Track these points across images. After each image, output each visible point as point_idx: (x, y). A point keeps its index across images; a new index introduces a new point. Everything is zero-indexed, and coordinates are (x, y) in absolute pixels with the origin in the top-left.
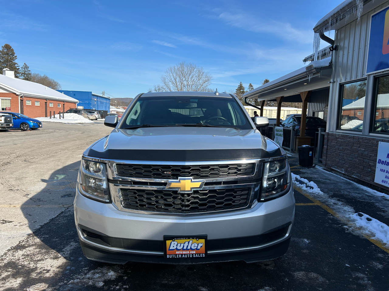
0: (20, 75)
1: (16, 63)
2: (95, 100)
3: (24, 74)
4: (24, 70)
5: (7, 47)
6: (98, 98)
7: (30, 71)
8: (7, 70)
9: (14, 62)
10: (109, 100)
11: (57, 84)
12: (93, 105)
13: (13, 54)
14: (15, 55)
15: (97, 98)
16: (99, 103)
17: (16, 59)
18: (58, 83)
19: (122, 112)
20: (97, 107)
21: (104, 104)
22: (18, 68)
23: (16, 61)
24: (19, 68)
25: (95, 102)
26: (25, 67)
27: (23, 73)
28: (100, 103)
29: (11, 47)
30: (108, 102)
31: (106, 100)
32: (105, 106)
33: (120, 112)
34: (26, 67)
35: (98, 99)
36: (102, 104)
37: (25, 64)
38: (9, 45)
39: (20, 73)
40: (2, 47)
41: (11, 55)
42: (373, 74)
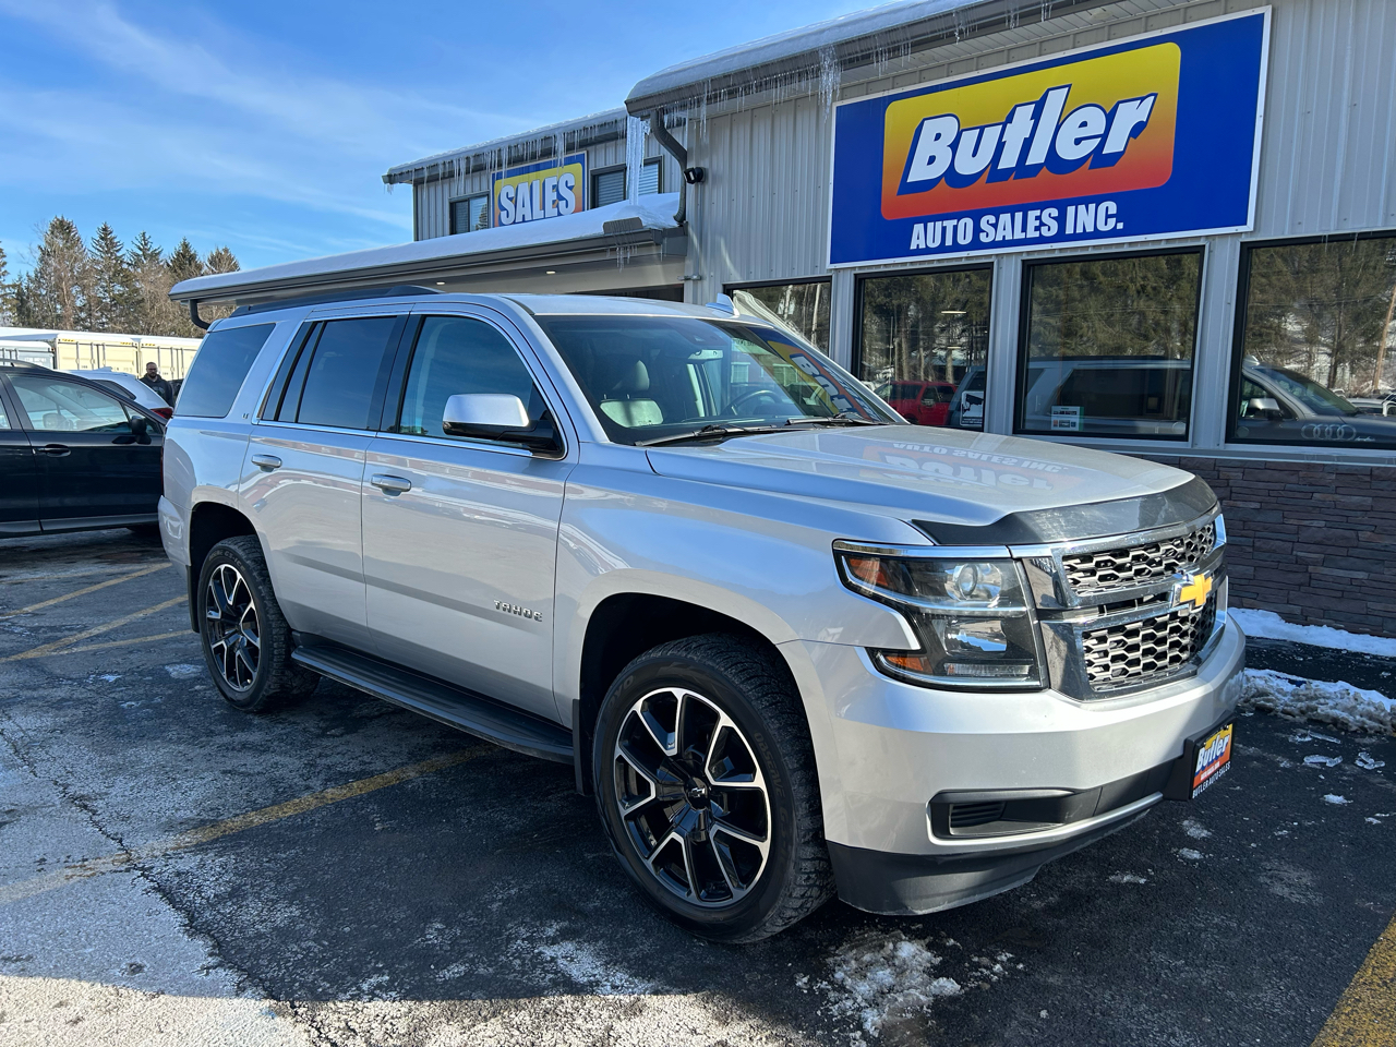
42: (854, 268)
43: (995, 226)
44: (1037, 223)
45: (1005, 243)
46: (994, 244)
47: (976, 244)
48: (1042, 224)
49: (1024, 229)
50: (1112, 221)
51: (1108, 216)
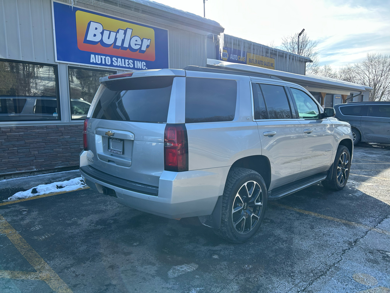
42: (68, 64)
43: (117, 61)
44: (128, 63)
45: (119, 67)
46: (117, 66)
47: (112, 65)
48: (129, 64)
49: (125, 64)
50: (145, 67)
51: (144, 66)
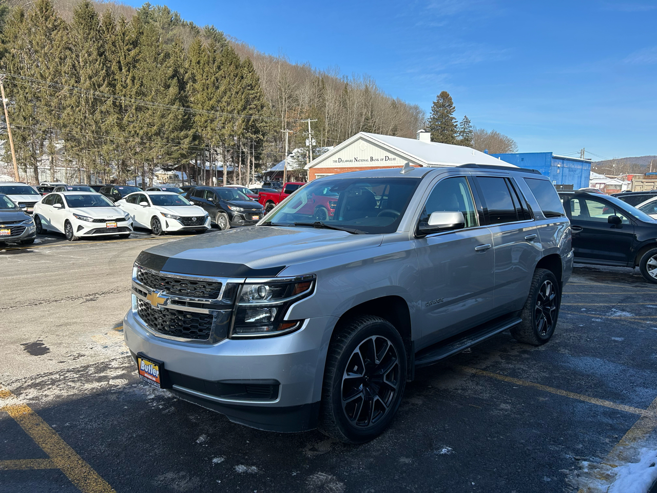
0: (458, 134)
1: (453, 118)
2: (559, 166)
3: (464, 132)
4: (463, 126)
5: (444, 95)
6: (565, 161)
7: (471, 127)
8: (421, 132)
9: (451, 116)
10: (588, 165)
11: (512, 143)
12: (554, 176)
13: (450, 105)
14: (453, 106)
15: (563, 163)
16: (566, 171)
17: (453, 112)
18: (513, 141)
19: (615, 185)
20: (560, 179)
21: (578, 172)
22: (455, 124)
23: (454, 115)
24: (457, 125)
25: (558, 171)
26: (465, 122)
27: (461, 132)
28: (569, 171)
29: (448, 95)
30: (585, 167)
31: (582, 165)
32: (579, 175)
33: (611, 185)
34: (467, 121)
35: (565, 165)
36: (572, 173)
37: (465, 117)
38: (446, 93)
39: (458, 131)
40: (438, 97)
41: (448, 106)
